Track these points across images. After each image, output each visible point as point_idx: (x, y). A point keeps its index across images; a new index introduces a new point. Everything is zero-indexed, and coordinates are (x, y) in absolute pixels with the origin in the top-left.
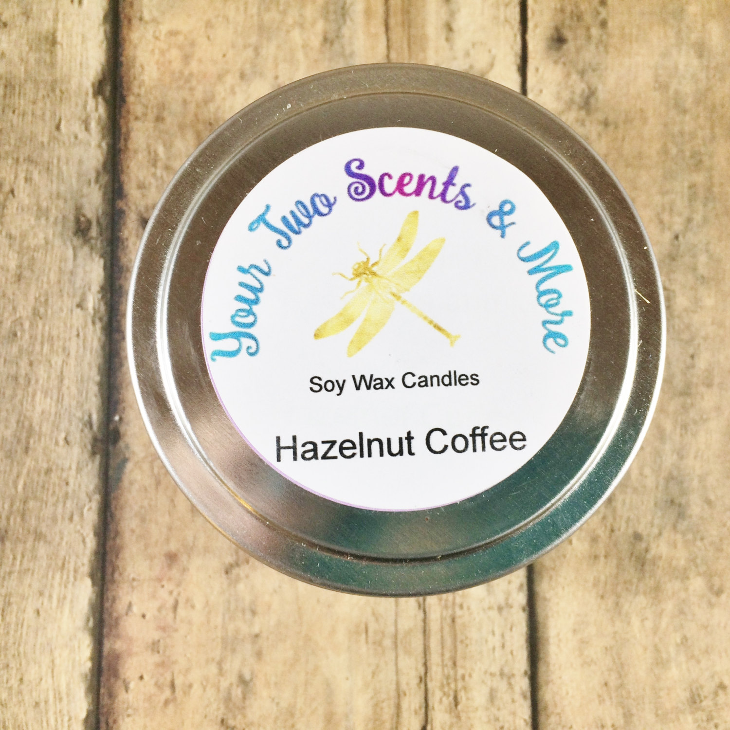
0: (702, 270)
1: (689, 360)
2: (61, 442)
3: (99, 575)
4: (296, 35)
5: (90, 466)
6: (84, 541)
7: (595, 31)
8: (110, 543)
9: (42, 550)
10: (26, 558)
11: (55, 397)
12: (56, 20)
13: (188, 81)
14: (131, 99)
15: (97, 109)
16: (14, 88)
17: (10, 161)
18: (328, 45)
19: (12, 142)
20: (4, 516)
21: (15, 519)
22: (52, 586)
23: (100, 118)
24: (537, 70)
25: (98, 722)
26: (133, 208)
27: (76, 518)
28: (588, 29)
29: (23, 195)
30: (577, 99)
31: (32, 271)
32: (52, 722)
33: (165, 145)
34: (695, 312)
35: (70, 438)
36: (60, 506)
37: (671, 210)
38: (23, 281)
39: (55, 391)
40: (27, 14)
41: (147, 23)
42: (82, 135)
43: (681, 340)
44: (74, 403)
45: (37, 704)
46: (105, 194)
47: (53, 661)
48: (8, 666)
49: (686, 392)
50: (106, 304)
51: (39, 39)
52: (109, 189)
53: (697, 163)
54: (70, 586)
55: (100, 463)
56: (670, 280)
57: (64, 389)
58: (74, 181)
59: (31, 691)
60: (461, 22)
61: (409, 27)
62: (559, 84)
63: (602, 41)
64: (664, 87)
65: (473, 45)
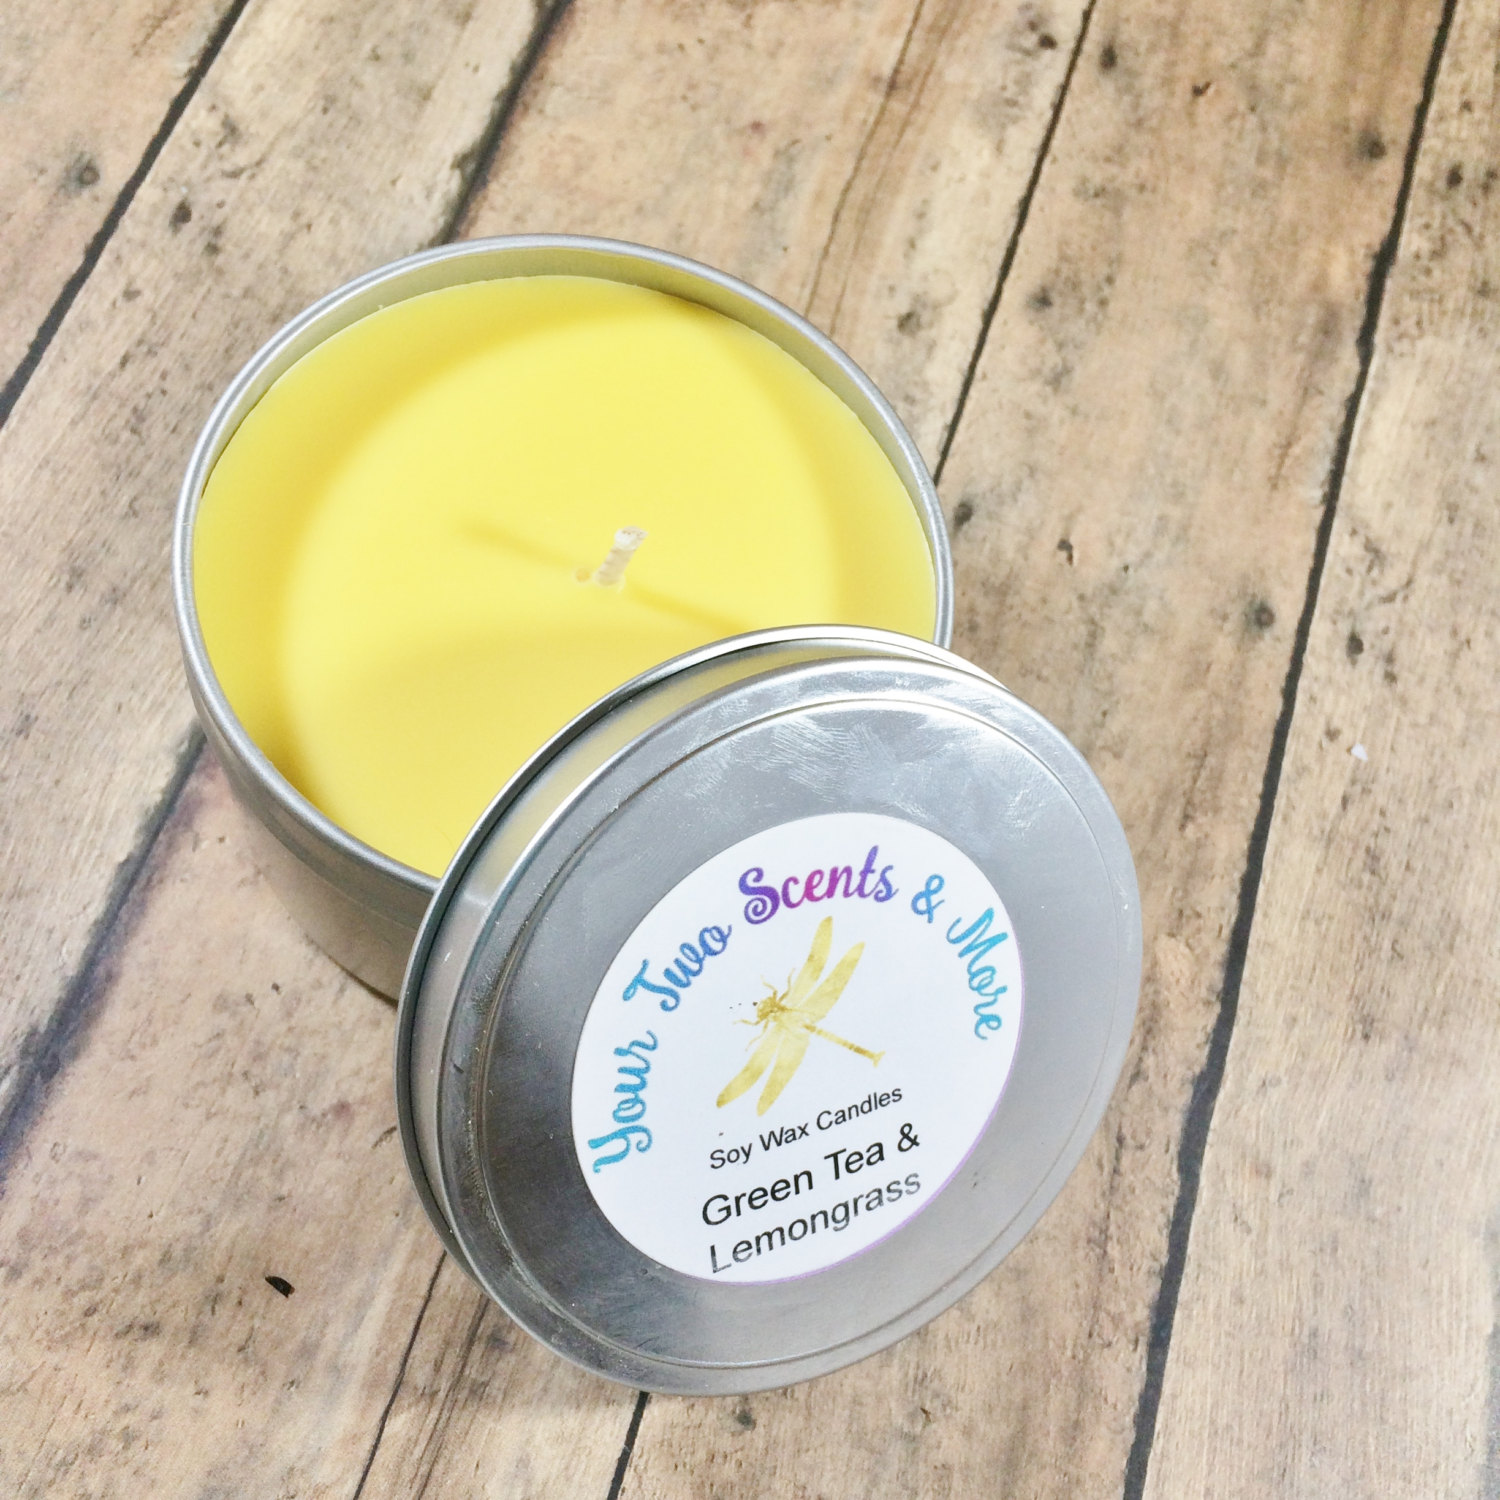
0: (1148, 617)
1: (1099, 717)
4: (722, 191)
7: (1090, 307)
10: (134, 636)
12: (439, 76)
13: (570, 192)
14: (493, 186)
15: (448, 182)
16: (359, 123)
17: (321, 195)
18: (757, 213)
19: (333, 176)
20: (130, 575)
21: (143, 583)
22: (153, 683)
23: (449, 190)
24: (1005, 323)
25: (137, 872)
28: (1082, 302)
29: (322, 234)
30: (1047, 371)
32: (75, 850)
34: (1123, 662)
37: (1128, 535)
40: (408, 57)
41: (546, 117)
42: (419, 200)
43: (1097, 690)
45: (64, 820)
47: (111, 775)
48: (49, 756)
51: (411, 88)
53: (1178, 495)
56: (1102, 614)
59: (64, 802)
60: (931, 242)
61: (864, 227)
62: (1029, 347)
63: (1094, 319)
64: (1159, 396)
65: (936, 271)
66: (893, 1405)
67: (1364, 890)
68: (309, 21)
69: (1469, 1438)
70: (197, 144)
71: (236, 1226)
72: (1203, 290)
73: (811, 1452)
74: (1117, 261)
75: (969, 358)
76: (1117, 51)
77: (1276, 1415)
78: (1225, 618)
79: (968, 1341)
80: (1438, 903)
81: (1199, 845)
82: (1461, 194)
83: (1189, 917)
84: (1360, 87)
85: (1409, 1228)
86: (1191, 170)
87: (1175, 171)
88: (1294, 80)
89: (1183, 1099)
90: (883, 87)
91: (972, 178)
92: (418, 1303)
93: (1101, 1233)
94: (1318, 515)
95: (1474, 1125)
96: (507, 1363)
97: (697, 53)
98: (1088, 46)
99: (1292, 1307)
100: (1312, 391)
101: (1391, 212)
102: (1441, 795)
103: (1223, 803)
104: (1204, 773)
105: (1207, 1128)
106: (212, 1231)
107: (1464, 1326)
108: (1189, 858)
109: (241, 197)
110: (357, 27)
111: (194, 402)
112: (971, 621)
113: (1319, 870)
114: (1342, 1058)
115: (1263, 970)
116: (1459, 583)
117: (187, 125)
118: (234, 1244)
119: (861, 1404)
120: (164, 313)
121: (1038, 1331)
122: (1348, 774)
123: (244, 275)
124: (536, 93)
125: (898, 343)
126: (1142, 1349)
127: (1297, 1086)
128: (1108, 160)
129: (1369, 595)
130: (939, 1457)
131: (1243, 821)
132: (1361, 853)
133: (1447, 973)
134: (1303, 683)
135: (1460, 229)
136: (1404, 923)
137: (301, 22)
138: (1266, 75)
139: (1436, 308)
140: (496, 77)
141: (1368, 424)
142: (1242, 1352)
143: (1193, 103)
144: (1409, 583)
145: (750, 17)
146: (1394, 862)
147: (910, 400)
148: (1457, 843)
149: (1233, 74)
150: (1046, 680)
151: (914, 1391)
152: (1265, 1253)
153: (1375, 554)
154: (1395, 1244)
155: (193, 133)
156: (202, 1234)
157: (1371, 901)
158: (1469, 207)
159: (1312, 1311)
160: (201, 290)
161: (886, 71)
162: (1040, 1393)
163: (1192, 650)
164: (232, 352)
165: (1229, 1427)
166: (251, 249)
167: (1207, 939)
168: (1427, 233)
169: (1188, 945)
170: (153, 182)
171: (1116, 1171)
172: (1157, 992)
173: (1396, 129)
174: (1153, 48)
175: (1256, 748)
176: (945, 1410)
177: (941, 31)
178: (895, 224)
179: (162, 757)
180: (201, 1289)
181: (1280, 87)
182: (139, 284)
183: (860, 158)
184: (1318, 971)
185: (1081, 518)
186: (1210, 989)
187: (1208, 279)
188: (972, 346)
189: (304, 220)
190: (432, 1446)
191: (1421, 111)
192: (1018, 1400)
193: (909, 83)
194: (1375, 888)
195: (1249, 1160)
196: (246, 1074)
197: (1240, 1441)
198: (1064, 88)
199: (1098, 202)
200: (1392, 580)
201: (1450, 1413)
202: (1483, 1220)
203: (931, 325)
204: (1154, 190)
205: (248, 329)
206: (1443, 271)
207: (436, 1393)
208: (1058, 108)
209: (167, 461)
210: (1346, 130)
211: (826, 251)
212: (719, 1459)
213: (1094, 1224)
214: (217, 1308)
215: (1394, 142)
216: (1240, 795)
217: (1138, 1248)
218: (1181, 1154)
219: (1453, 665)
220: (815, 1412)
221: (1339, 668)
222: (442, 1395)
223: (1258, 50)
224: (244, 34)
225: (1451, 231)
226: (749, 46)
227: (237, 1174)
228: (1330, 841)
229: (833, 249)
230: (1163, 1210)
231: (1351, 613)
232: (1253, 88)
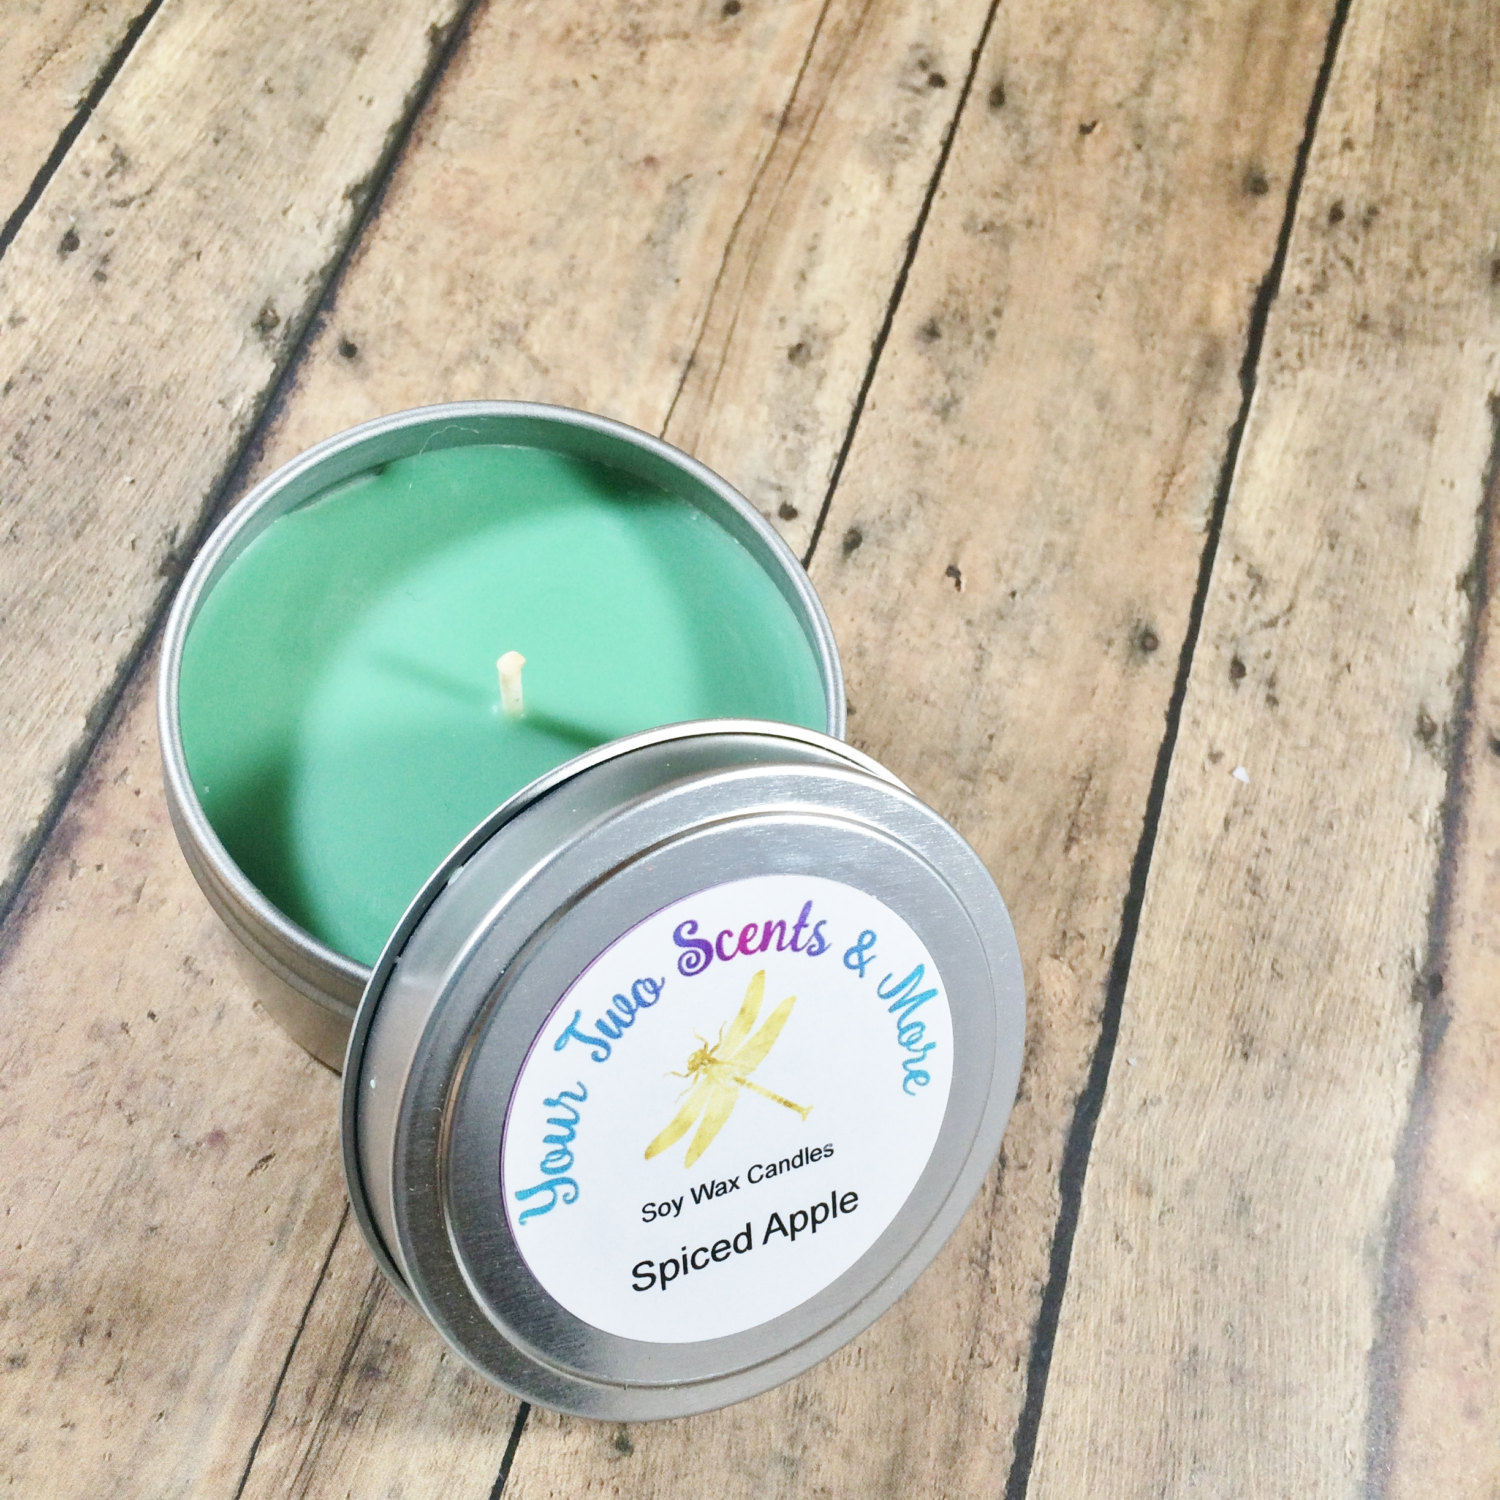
0: (1034, 641)
1: (986, 740)
2: (127, 543)
3: (100, 721)
4: (615, 224)
5: (149, 586)
6: (99, 670)
7: (978, 339)
8: (132, 687)
9: (40, 660)
10: (13, 661)
11: (142, 491)
12: (332, 109)
13: (463, 223)
14: (386, 216)
15: (340, 212)
16: (252, 154)
17: (211, 224)
18: (649, 246)
19: (224, 205)
20: (10, 599)
21: (23, 608)
22: (31, 708)
23: (339, 222)
26: (338, 325)
27: (102, 639)
28: (971, 333)
29: (211, 262)
30: (935, 402)
31: (182, 343)
33: (406, 277)
34: (1008, 686)
35: (137, 544)
36: (88, 618)
37: (1015, 562)
38: (166, 349)
39: (145, 486)
40: (301, 90)
41: (440, 150)
42: (311, 230)
43: (983, 713)
44: (164, 506)
46: (310, 298)
49: (971, 776)
50: (256, 413)
51: (304, 120)
52: (317, 298)
53: (1064, 522)
54: (55, 718)
55: (165, 587)
56: (989, 640)
57: (159, 486)
58: (278, 274)
60: (820, 276)
61: (755, 259)
62: (918, 377)
63: (983, 351)
64: (1046, 426)
65: (826, 303)
66: (772, 1428)
67: (1245, 909)
68: (201, 54)
69: (1349, 1456)
70: (86, 174)
71: (105, 1257)
72: (1088, 323)
73: (689, 1477)
74: (1004, 294)
75: (859, 388)
76: (1006, 90)
77: (1156, 1435)
78: (1110, 643)
79: (848, 1364)
80: (1318, 923)
81: (1083, 866)
82: (1342, 232)
83: (1072, 940)
84: (1243, 125)
85: (1289, 1243)
86: (1077, 207)
87: (1062, 207)
88: (1178, 119)
89: (1064, 1118)
90: (776, 124)
91: (863, 212)
92: (291, 1333)
93: (983, 1252)
94: (1202, 542)
95: (1352, 1142)
96: (381, 1392)
97: (590, 89)
98: (977, 85)
99: (1173, 1322)
100: (1195, 420)
101: (1273, 247)
102: (1321, 816)
103: (1107, 826)
104: (1087, 795)
105: (1088, 1148)
106: (82, 1262)
107: (1344, 1342)
108: (1073, 880)
109: (130, 224)
110: (250, 60)
111: (78, 427)
112: (858, 646)
113: (1201, 891)
114: (1222, 1076)
115: (1144, 991)
116: (1340, 608)
117: (77, 155)
118: (103, 1277)
119: (740, 1428)
120: (49, 340)
121: (920, 1352)
122: (1230, 797)
123: (133, 302)
124: (430, 126)
125: (789, 373)
126: (1023, 1369)
127: (1177, 1105)
128: (997, 195)
129: (1253, 619)
130: (817, 1481)
131: (1126, 842)
132: (1242, 874)
133: (1326, 991)
134: (1186, 707)
135: (1341, 265)
136: (1283, 943)
137: (193, 55)
138: (1151, 113)
139: (1317, 339)
140: (389, 110)
141: (1251, 453)
142: (1123, 1370)
143: (1080, 140)
144: (1290, 608)
145: (643, 54)
146: (1275, 885)
147: (800, 429)
148: (1337, 864)
149: (1121, 114)
150: (934, 705)
151: (794, 1415)
152: (1146, 1271)
153: (1258, 580)
154: (1275, 1260)
155: (83, 163)
156: (71, 1265)
157: (1252, 922)
158: (1350, 243)
159: (1191, 1329)
160: (88, 318)
161: (779, 107)
162: (921, 1414)
163: (1078, 675)
164: (117, 378)
165: (1108, 1446)
166: (139, 277)
167: (1090, 960)
168: (1308, 268)
169: (1072, 968)
170: (41, 209)
171: (998, 1191)
172: (1039, 1013)
173: (1279, 167)
174: (1040, 88)
175: (1140, 771)
176: (824, 1431)
177: (832, 70)
178: (786, 258)
179: (39, 782)
180: (69, 1320)
181: (1166, 126)
182: (24, 311)
183: (753, 191)
184: (1198, 991)
185: (969, 544)
186: (1092, 1009)
187: (1093, 311)
188: (862, 376)
189: (194, 248)
190: (302, 1477)
191: (1304, 149)
192: (899, 1422)
193: (802, 118)
194: (1256, 908)
195: (1130, 1178)
196: (119, 1104)
197: (1120, 1460)
198: (954, 126)
199: (987, 237)
200: (1274, 604)
201: (1330, 1429)
202: (1362, 1236)
203: (822, 355)
204: (1042, 225)
205: (135, 356)
206: (1324, 306)
207: (308, 1422)
208: (947, 146)
209: (49, 487)
210: (1230, 167)
211: (718, 282)
212: (595, 1486)
213: (976, 1243)
214: (85, 1340)
215: (1277, 179)
216: (1123, 817)
217: (1020, 1268)
218: (1062, 1174)
219: (1333, 689)
220: (695, 1436)
221: (1222, 693)
222: (313, 1425)
223: (1144, 89)
224: (137, 66)
225: (1332, 266)
226: (642, 83)
227: (109, 1205)
228: (1212, 862)
229: (724, 281)
230: (1045, 1229)
231: (1234, 638)
232: (1139, 126)
